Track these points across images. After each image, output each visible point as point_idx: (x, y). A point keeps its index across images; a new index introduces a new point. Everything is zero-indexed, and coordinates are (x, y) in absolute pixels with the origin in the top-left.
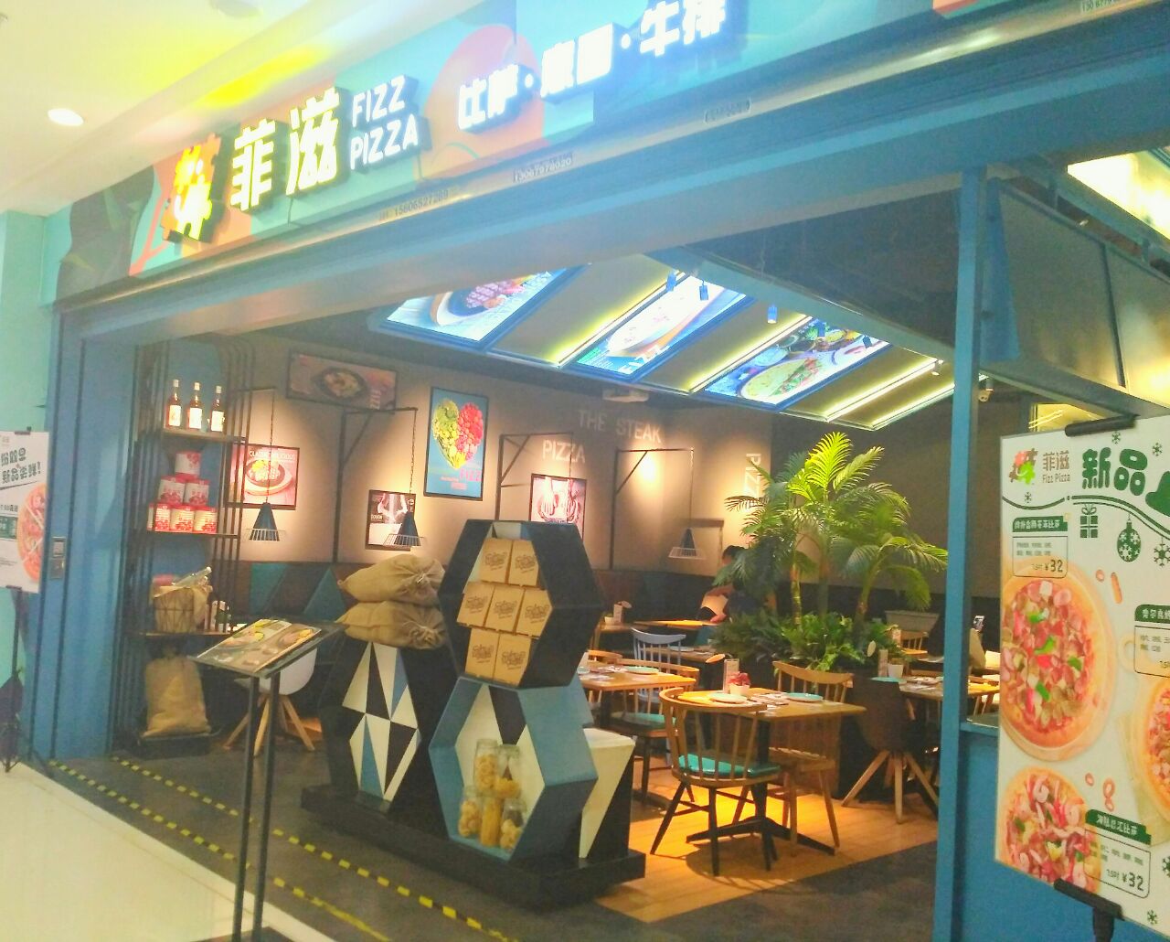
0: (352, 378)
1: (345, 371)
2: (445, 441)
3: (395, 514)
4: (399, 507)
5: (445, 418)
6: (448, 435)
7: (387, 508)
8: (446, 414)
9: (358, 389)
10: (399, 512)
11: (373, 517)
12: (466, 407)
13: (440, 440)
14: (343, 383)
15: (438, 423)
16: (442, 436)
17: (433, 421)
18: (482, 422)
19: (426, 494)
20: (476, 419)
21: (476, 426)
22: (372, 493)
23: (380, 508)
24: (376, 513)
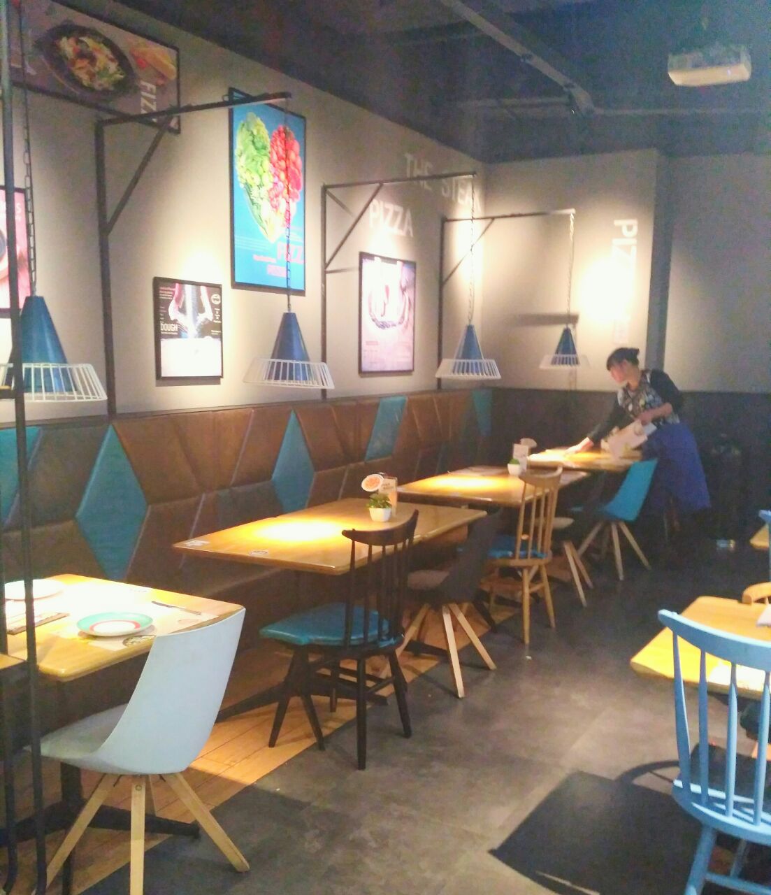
0: (107, 51)
1: (94, 33)
2: (255, 191)
3: (195, 320)
4: (200, 308)
5: (252, 149)
6: (257, 181)
7: (182, 310)
8: (253, 143)
9: (119, 76)
10: (201, 318)
11: (164, 327)
12: (279, 132)
13: (248, 188)
14: (92, 59)
15: (244, 157)
16: (250, 182)
17: (236, 152)
18: (299, 162)
19: (236, 285)
20: (292, 156)
21: (292, 168)
22: (159, 283)
23: (173, 311)
24: (168, 320)
